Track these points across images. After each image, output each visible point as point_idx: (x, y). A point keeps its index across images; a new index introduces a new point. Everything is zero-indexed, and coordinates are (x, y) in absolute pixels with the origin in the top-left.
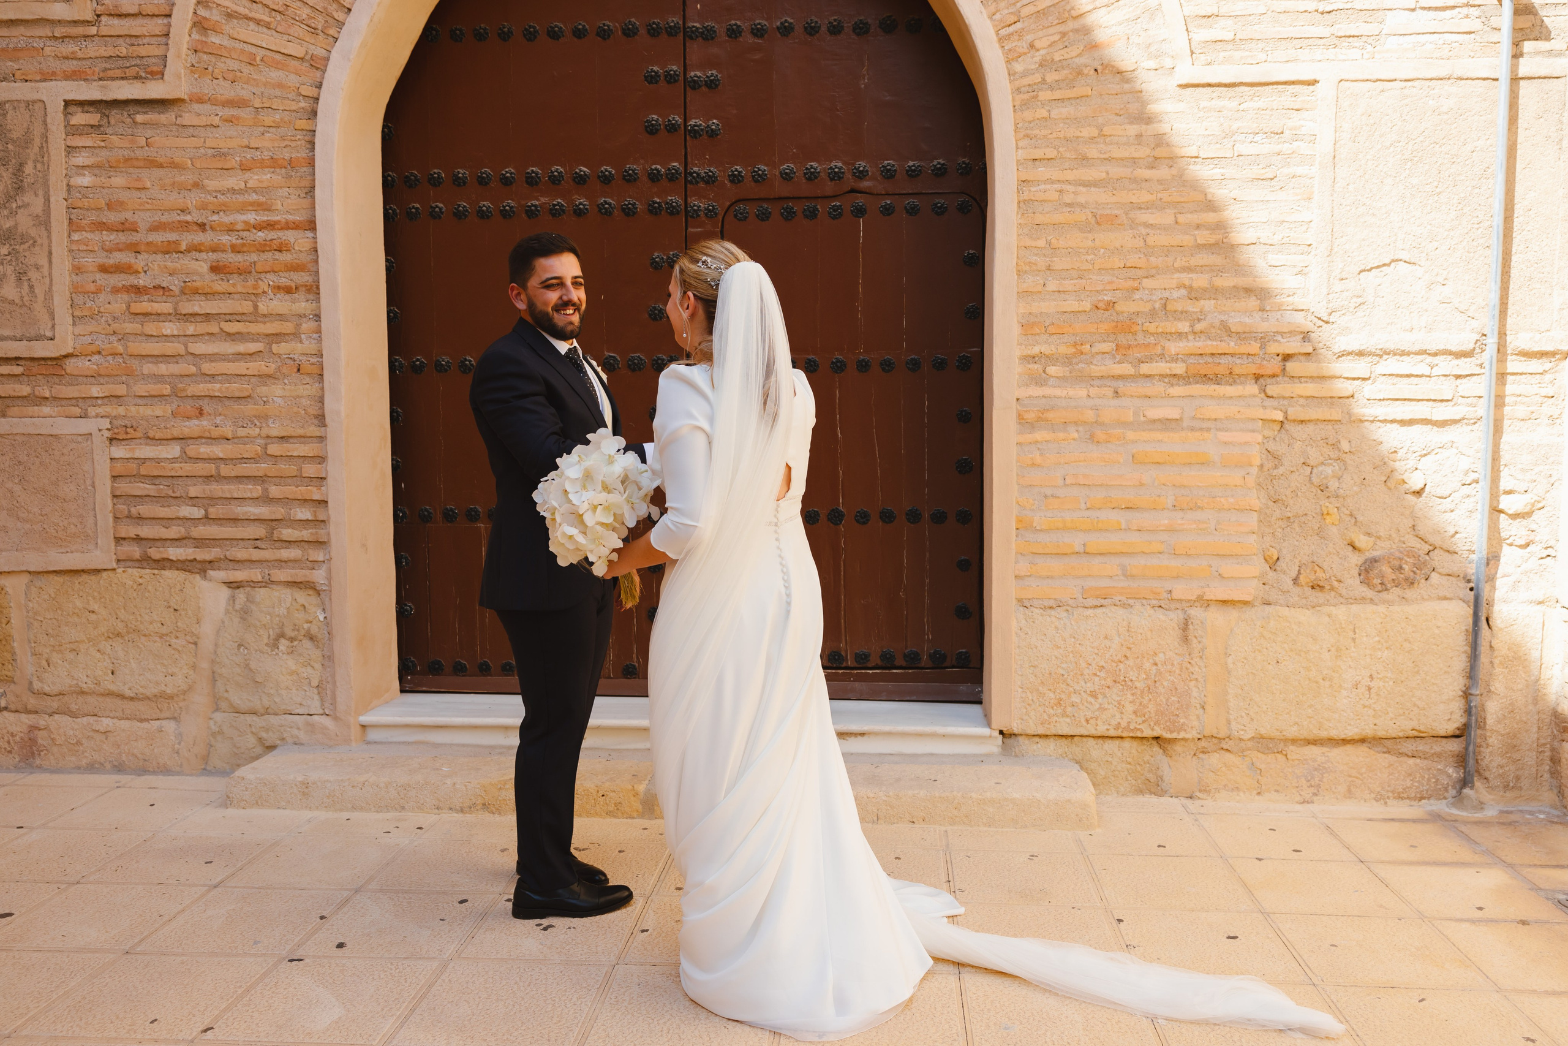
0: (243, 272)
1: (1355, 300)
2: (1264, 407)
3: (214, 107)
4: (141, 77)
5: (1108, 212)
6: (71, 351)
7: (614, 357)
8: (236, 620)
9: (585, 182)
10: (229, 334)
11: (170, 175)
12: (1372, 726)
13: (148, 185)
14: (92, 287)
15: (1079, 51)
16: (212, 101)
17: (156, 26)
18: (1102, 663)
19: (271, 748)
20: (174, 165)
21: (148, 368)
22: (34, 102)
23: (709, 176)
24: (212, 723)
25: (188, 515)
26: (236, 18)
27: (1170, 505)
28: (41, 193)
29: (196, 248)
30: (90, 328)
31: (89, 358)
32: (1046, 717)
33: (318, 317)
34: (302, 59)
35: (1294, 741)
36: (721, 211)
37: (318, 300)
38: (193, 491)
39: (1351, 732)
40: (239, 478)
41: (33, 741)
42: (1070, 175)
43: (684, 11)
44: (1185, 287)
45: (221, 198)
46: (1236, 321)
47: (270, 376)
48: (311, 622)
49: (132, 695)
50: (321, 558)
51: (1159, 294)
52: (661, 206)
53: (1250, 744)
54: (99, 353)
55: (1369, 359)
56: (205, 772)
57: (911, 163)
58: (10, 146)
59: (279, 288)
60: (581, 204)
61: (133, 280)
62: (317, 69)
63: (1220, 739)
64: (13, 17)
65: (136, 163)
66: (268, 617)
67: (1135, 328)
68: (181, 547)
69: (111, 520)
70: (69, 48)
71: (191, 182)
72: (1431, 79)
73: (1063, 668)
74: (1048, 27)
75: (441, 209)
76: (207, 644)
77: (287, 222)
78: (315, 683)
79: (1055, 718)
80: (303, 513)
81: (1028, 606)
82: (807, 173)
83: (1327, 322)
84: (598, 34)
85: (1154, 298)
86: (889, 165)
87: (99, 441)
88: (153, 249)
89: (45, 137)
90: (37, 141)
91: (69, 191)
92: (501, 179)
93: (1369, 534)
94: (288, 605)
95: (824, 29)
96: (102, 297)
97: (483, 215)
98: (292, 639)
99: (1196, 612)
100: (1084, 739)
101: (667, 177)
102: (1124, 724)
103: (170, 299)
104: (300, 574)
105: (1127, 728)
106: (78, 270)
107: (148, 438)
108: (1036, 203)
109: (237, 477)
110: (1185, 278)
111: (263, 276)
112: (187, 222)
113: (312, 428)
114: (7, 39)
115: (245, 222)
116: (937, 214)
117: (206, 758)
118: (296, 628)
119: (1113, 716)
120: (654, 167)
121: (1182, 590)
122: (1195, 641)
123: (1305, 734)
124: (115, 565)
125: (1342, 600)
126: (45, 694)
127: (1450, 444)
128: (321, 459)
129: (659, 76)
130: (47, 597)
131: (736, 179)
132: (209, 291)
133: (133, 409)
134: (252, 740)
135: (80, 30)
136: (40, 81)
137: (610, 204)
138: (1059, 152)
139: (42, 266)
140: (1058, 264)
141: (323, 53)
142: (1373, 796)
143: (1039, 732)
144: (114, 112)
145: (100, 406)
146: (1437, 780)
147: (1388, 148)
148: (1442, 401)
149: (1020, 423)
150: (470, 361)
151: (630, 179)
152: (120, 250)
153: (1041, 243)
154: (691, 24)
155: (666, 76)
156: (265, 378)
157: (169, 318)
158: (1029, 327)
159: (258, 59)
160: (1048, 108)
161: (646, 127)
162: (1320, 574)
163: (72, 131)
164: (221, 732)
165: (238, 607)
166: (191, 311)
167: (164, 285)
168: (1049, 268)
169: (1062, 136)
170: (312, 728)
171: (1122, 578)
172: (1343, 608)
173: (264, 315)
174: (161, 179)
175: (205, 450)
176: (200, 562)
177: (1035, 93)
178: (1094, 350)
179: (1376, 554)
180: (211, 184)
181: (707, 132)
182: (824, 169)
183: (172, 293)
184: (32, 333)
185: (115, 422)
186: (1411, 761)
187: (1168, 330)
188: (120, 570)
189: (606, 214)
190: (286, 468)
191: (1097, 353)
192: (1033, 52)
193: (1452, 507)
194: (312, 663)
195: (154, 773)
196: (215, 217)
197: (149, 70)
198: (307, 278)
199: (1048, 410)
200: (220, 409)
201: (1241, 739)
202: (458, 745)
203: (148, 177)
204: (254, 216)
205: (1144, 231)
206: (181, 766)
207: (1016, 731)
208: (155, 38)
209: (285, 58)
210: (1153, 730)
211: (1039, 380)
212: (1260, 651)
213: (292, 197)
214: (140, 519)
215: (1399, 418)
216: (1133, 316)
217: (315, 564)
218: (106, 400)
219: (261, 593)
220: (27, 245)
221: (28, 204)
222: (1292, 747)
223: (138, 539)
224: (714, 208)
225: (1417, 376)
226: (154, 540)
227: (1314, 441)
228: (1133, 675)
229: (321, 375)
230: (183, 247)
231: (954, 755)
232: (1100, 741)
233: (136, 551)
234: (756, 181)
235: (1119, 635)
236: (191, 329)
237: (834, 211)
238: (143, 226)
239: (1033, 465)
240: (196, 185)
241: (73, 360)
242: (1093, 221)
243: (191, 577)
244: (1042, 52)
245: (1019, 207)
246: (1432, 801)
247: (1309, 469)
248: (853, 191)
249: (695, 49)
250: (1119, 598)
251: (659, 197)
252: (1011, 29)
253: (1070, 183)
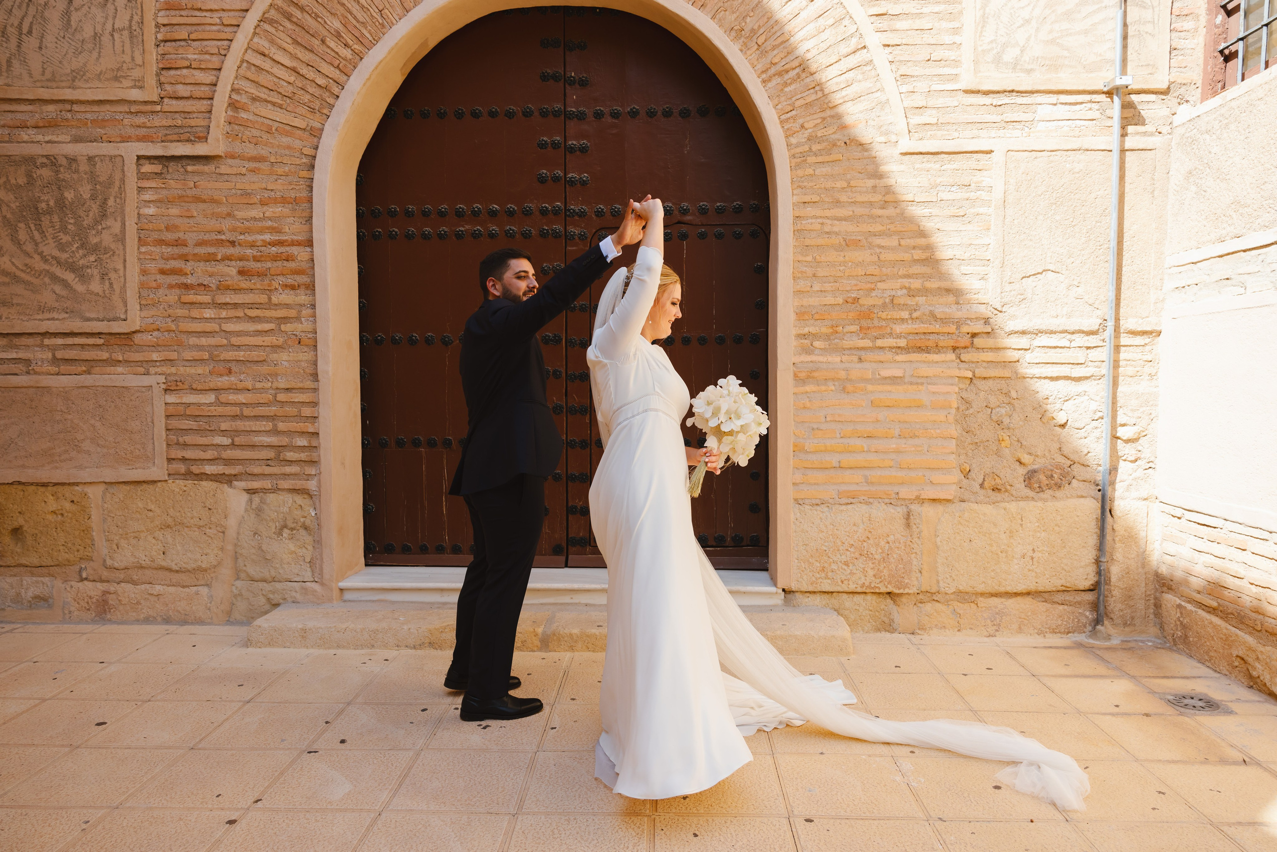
0: (261, 275)
1: (1019, 296)
2: (959, 369)
3: (242, 162)
4: (191, 141)
5: (854, 238)
6: (138, 328)
8: (253, 516)
9: (496, 215)
10: (250, 317)
11: (211, 208)
12: (1034, 583)
13: (195, 214)
14: (154, 284)
15: (834, 130)
16: (242, 158)
17: (203, 105)
18: (852, 542)
19: (276, 605)
20: (213, 201)
21: (193, 340)
22: (115, 156)
23: (582, 212)
24: (234, 588)
25: (219, 442)
26: (259, 101)
27: (897, 435)
28: (119, 219)
29: (229, 258)
30: (152, 313)
31: (151, 333)
32: (814, 579)
33: (313, 306)
34: (304, 129)
35: (982, 594)
36: (589, 236)
37: (314, 295)
38: (224, 426)
39: (1021, 588)
40: (257, 417)
41: (105, 602)
42: (828, 213)
43: (565, 100)
44: (906, 288)
45: (247, 224)
46: (940, 311)
47: (279, 347)
48: (306, 517)
49: (177, 569)
50: (313, 473)
51: (888, 293)
52: (549, 232)
53: (952, 597)
54: (158, 330)
55: (1029, 336)
56: (229, 622)
57: (718, 204)
58: (98, 186)
59: (286, 286)
60: (493, 230)
61: (183, 280)
62: (315, 136)
63: (932, 593)
64: (102, 98)
65: (186, 199)
66: (276, 514)
67: (872, 316)
68: (214, 465)
69: (165, 446)
70: (141, 120)
71: (226, 212)
72: (1068, 150)
73: (826, 546)
74: (814, 114)
75: (396, 232)
76: (231, 533)
77: (292, 241)
78: (308, 560)
79: (821, 580)
80: (302, 442)
81: (802, 503)
83: (1001, 312)
84: (506, 115)
85: (885, 295)
86: (703, 205)
87: (157, 391)
88: (198, 258)
89: (123, 181)
90: (117, 183)
91: (139, 218)
92: (438, 213)
93: (1030, 454)
94: (290, 505)
95: (660, 113)
96: (161, 291)
97: (425, 237)
98: (292, 529)
99: (914, 507)
100: (840, 594)
101: (552, 212)
102: (867, 584)
103: (209, 293)
104: (299, 484)
105: (869, 587)
106: (144, 272)
107: (192, 389)
108: (806, 232)
109: (255, 416)
110: (906, 282)
111: (275, 277)
112: (222, 240)
113: (308, 383)
114: (97, 113)
115: (263, 240)
116: (736, 238)
117: (229, 613)
118: (295, 521)
119: (860, 578)
120: (543, 205)
121: (905, 492)
122: (914, 526)
123: (989, 589)
124: (167, 478)
125: (1013, 498)
126: (115, 568)
127: (1083, 393)
128: (315, 404)
129: (548, 144)
130: (117, 500)
131: (600, 214)
132: (237, 287)
133: (181, 369)
134: (263, 600)
135: (149, 108)
136: (120, 142)
137: (513, 230)
138: (821, 197)
139: (119, 270)
140: (821, 273)
141: (319, 126)
142: (1036, 631)
143: (810, 590)
144: (171, 164)
145: (158, 367)
146: (1079, 620)
147: (1040, 196)
148: (1078, 364)
149: (795, 380)
150: (416, 337)
151: (527, 213)
152: (174, 259)
153: (809, 258)
154: (569, 109)
155: (552, 144)
156: (275, 348)
157: (208, 306)
158: (801, 315)
159: (274, 129)
160: (813, 168)
161: (538, 178)
162: (998, 481)
163: (142, 176)
164: (241, 595)
165: (254, 506)
166: (224, 302)
167: (205, 283)
168: (814, 275)
169: (823, 187)
170: (305, 591)
171: (865, 484)
172: (1014, 503)
173: (276, 305)
174: (204, 210)
175: (232, 397)
176: (227, 475)
177: (805, 158)
178: (845, 330)
179: (1035, 467)
180: (239, 214)
181: (580, 182)
183: (211, 289)
184: (111, 315)
185: (169, 378)
186: (1061, 607)
187: (895, 317)
188: (170, 481)
189: (510, 237)
190: (291, 410)
191: (847, 333)
192: (803, 130)
193: (1086, 435)
194: (306, 546)
195: (192, 624)
196: (242, 237)
197: (197, 135)
198: (306, 279)
199: (815, 371)
200: (244, 369)
201: (946, 593)
202: (408, 602)
203: (195, 209)
204: (269, 236)
205: (878, 251)
206: (212, 618)
207: (794, 589)
208: (201, 114)
209: (293, 128)
210: (887, 587)
211: (808, 351)
212: (958, 533)
213: (296, 223)
214: (185, 445)
215: (1049, 376)
216: (871, 308)
217: (309, 477)
218: (162, 363)
219: (271, 497)
220: (109, 254)
221: (110, 227)
222: (981, 599)
223: (184, 459)
224: (585, 234)
225: (1061, 347)
226: (195, 460)
227: (993, 391)
228: (873, 550)
229: (316, 346)
230: (219, 257)
231: (751, 606)
232: (851, 595)
233: (182, 468)
234: (614, 216)
235: (863, 523)
236: (224, 314)
238: (191, 242)
239: (805, 408)
240: (229, 215)
241: (139, 335)
242: (844, 243)
243: (221, 486)
244: (810, 131)
245: (794, 234)
246: (1076, 634)
247: (990, 410)
248: (679, 222)
249: (572, 126)
250: (863, 498)
251: (547, 226)
252: (789, 115)
253: (827, 218)
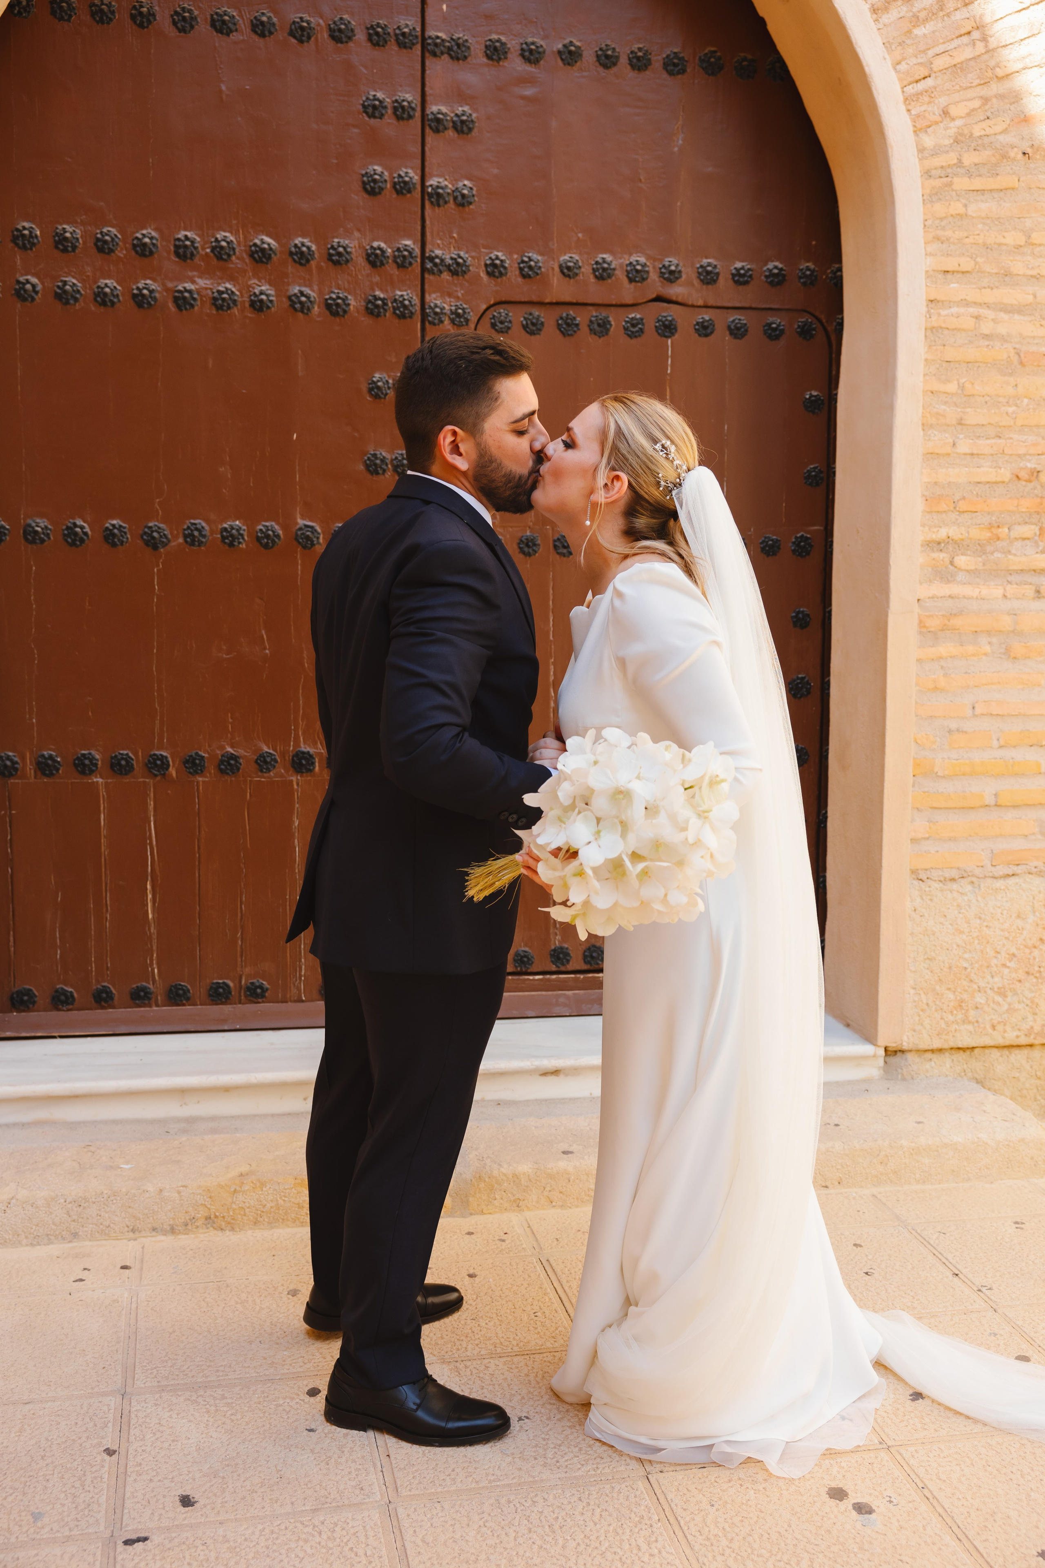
5: (1034, 349)
7: (312, 527)
9: (269, 258)
15: (1005, 126)
18: (1013, 950)
23: (458, 264)
32: (944, 1026)
36: (473, 317)
42: (990, 296)
43: (423, 11)
52: (386, 304)
57: (739, 265)
60: (262, 293)
73: (965, 959)
74: (966, 88)
75: (34, 286)
79: (954, 1026)
81: (924, 878)
82: (598, 269)
84: (292, 34)
86: (709, 265)
92: (134, 246)
95: (623, 60)
97: (102, 299)
100: (987, 1051)
101: (395, 262)
108: (946, 332)
116: (770, 337)
119: (1024, 1019)
120: (375, 244)
129: (385, 107)
131: (495, 270)
137: (308, 297)
138: (976, 263)
140: (972, 417)
143: (934, 1046)
149: (921, 633)
150: (82, 528)
151: (338, 260)
153: (952, 387)
154: (432, 33)
155: (395, 109)
158: (934, 501)
160: (964, 201)
161: (364, 183)
168: (960, 422)
169: (981, 241)
171: (1039, 837)
177: (949, 179)
178: (1013, 534)
181: (455, 198)
182: (621, 265)
189: (300, 309)
191: (1017, 539)
192: (946, 121)
199: (955, 615)
207: (905, 1046)
211: (944, 574)
224: (464, 312)
232: (1006, 1052)
234: (524, 276)
235: (1034, 912)
237: (633, 326)
239: (936, 689)
242: (1015, 359)
244: (958, 123)
245: (926, 336)
248: (659, 299)
249: (438, 68)
250: (1036, 863)
251: (381, 290)
252: (921, 86)
253: (988, 306)
